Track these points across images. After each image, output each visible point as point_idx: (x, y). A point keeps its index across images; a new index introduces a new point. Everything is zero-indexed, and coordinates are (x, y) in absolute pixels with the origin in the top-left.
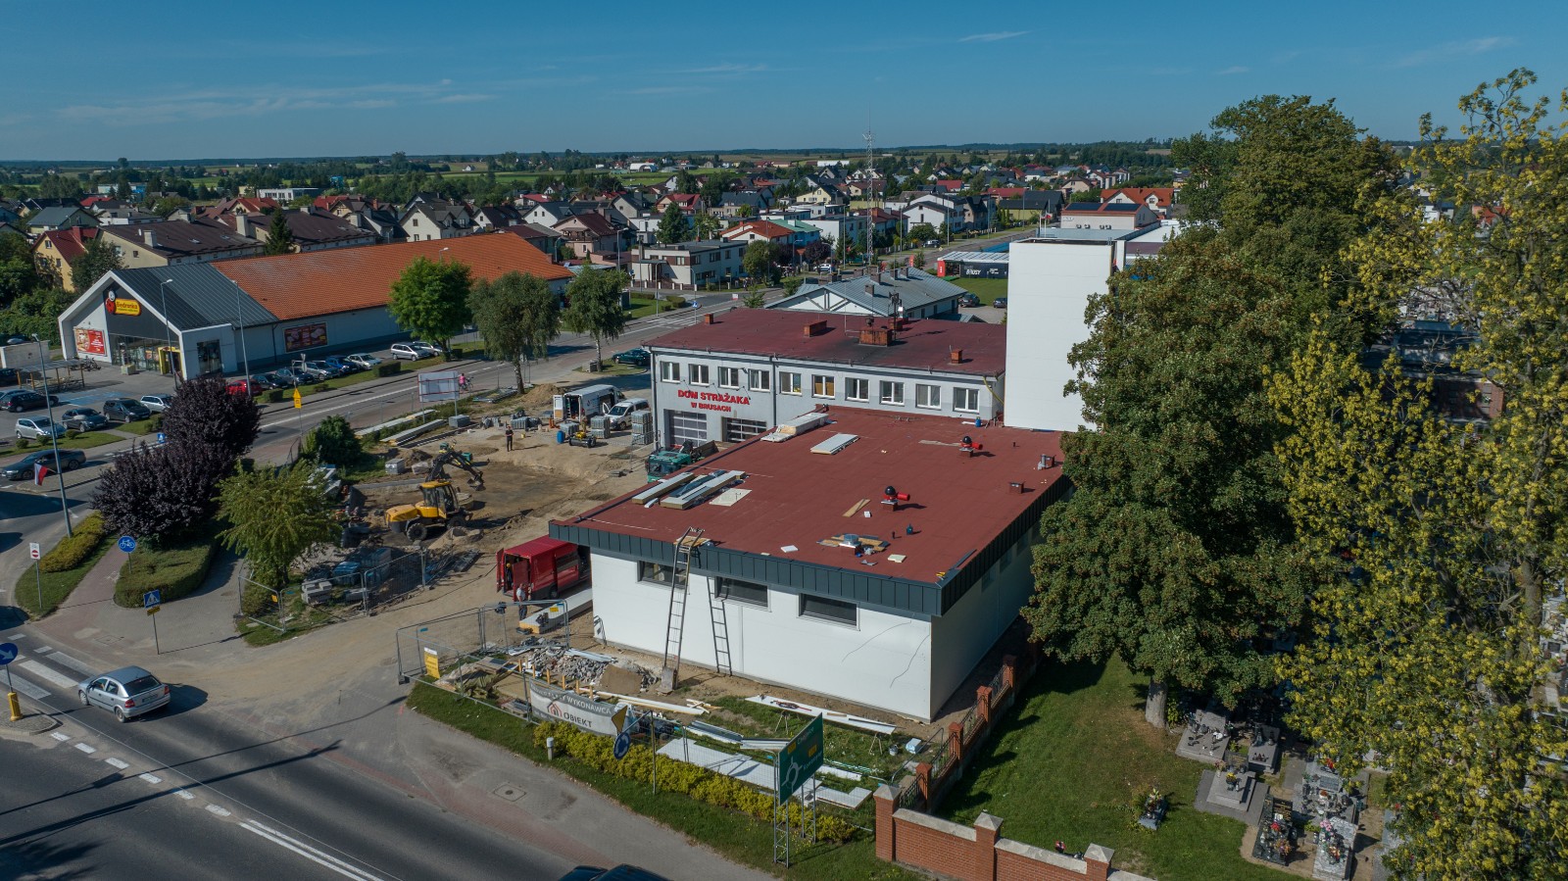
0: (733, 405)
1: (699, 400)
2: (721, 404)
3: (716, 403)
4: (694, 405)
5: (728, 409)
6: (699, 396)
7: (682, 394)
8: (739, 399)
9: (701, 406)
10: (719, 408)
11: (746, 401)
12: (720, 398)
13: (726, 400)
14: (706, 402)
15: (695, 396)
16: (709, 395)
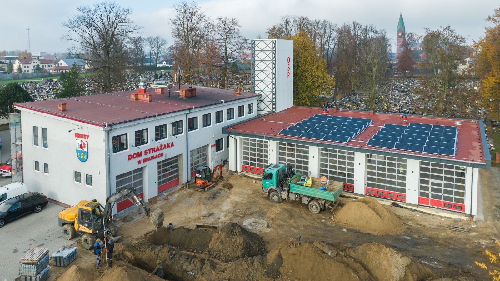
0: (164, 151)
1: (144, 157)
2: (158, 153)
3: (155, 154)
4: (139, 162)
5: (162, 155)
6: (143, 153)
7: (131, 157)
8: (168, 146)
9: (145, 160)
10: (157, 157)
11: (173, 145)
12: (158, 149)
13: (161, 149)
14: (149, 156)
15: (140, 155)
16: (150, 150)
